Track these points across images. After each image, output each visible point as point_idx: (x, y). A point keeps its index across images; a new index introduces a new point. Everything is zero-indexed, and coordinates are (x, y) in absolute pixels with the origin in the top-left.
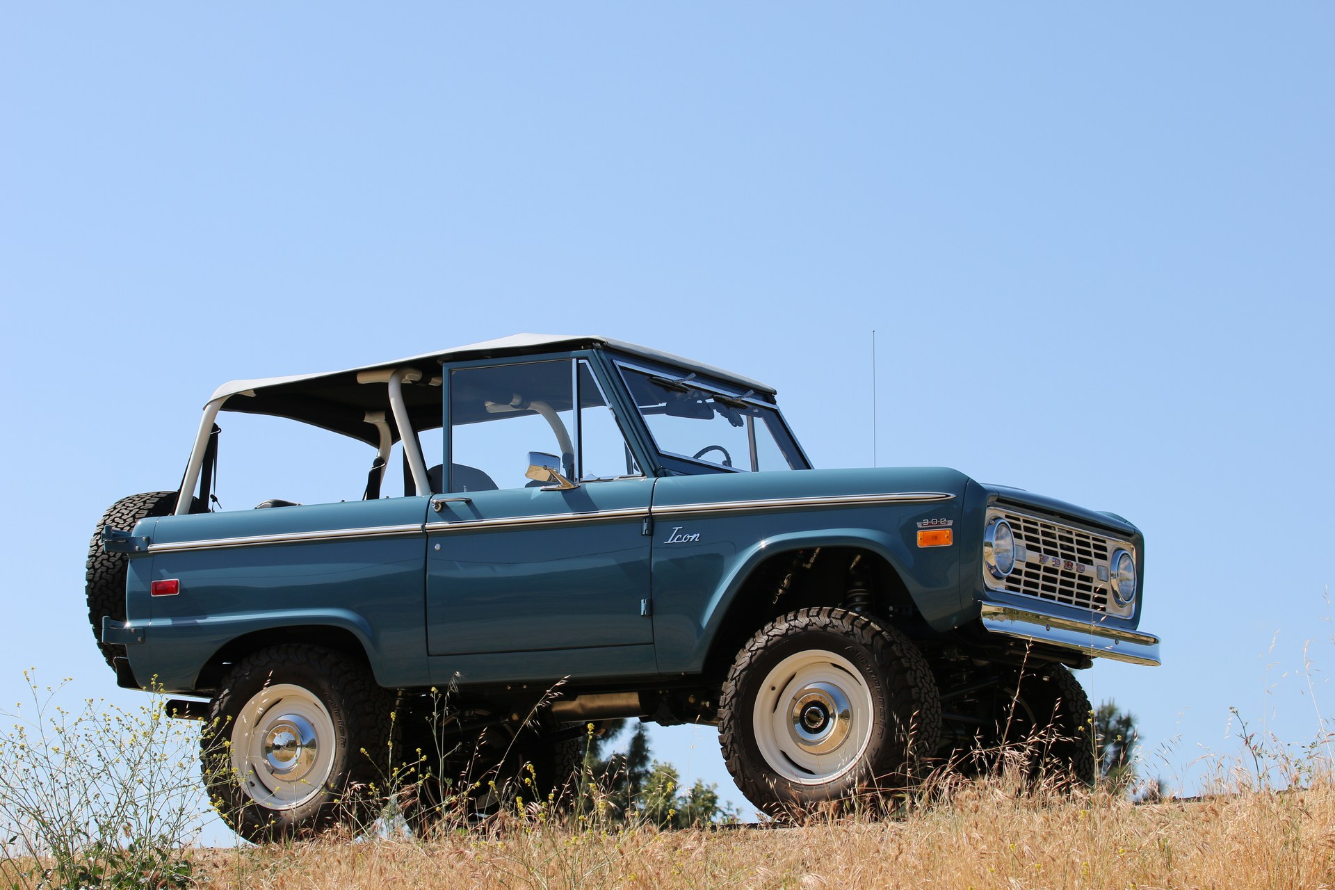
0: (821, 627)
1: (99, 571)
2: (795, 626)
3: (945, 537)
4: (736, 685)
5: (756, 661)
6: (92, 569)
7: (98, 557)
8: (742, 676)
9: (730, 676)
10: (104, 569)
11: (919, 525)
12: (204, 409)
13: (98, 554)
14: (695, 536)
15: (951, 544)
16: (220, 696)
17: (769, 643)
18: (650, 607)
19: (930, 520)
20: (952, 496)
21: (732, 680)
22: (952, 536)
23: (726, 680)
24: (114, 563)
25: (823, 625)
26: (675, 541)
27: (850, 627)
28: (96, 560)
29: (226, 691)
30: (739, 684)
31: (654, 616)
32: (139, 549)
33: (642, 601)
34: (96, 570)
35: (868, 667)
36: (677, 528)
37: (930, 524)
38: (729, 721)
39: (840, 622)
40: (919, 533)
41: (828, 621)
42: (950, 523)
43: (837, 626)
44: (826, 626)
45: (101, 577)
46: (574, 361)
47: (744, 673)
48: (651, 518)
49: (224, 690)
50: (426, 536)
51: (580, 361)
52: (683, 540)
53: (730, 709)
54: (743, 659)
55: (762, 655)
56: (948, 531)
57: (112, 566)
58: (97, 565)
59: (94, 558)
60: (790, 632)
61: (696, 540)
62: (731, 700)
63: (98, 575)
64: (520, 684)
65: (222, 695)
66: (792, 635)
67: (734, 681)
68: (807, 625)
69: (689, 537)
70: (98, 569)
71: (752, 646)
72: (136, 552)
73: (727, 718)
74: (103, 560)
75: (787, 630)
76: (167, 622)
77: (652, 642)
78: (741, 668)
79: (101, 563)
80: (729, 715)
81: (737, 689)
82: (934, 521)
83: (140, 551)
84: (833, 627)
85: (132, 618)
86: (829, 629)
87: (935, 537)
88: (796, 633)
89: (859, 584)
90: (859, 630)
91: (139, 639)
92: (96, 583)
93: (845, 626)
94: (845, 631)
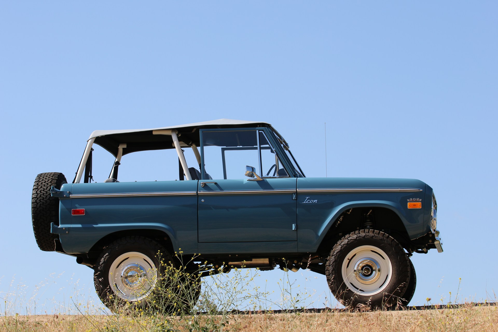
0: (370, 237)
1: (39, 204)
2: (360, 236)
3: (419, 205)
4: (335, 258)
5: (343, 249)
6: (36, 203)
7: (38, 198)
8: (337, 254)
9: (331, 254)
10: (42, 203)
11: (408, 200)
12: (88, 141)
13: (38, 197)
14: (315, 201)
15: (421, 208)
16: (104, 255)
17: (349, 242)
18: (297, 227)
19: (413, 199)
20: (421, 190)
21: (333, 256)
22: (421, 205)
23: (330, 256)
24: (46, 201)
25: (371, 236)
26: (307, 202)
27: (382, 237)
28: (37, 199)
29: (107, 254)
30: (336, 257)
31: (298, 230)
32: (66, 196)
33: (293, 225)
34: (37, 203)
35: (390, 252)
36: (308, 198)
37: (413, 200)
38: (332, 271)
39: (378, 235)
40: (408, 203)
41: (373, 235)
42: (421, 200)
43: (377, 237)
44: (373, 236)
45: (40, 206)
46: (257, 131)
47: (338, 253)
48: (296, 193)
49: (106, 253)
50: (197, 196)
51: (260, 131)
52: (310, 202)
53: (332, 267)
54: (337, 248)
55: (346, 247)
56: (420, 203)
57: (45, 202)
58: (38, 201)
59: (36, 199)
60: (357, 238)
61: (316, 202)
62: (333, 263)
63: (39, 205)
64: (235, 254)
65: (105, 256)
66: (359, 239)
67: (334, 256)
68: (365, 236)
69: (313, 201)
70: (38, 203)
71: (341, 243)
72: (64, 197)
73: (331, 270)
74: (40, 199)
75: (357, 237)
76: (80, 226)
77: (297, 240)
78: (336, 251)
79: (40, 200)
80: (332, 269)
81: (335, 260)
82: (414, 199)
83: (66, 197)
84: (376, 237)
85: (62, 224)
86: (374, 238)
87: (414, 205)
88: (360, 239)
89: (368, 220)
90: (386, 238)
91: (67, 232)
92: (37, 209)
93: (380, 237)
94: (380, 239)
